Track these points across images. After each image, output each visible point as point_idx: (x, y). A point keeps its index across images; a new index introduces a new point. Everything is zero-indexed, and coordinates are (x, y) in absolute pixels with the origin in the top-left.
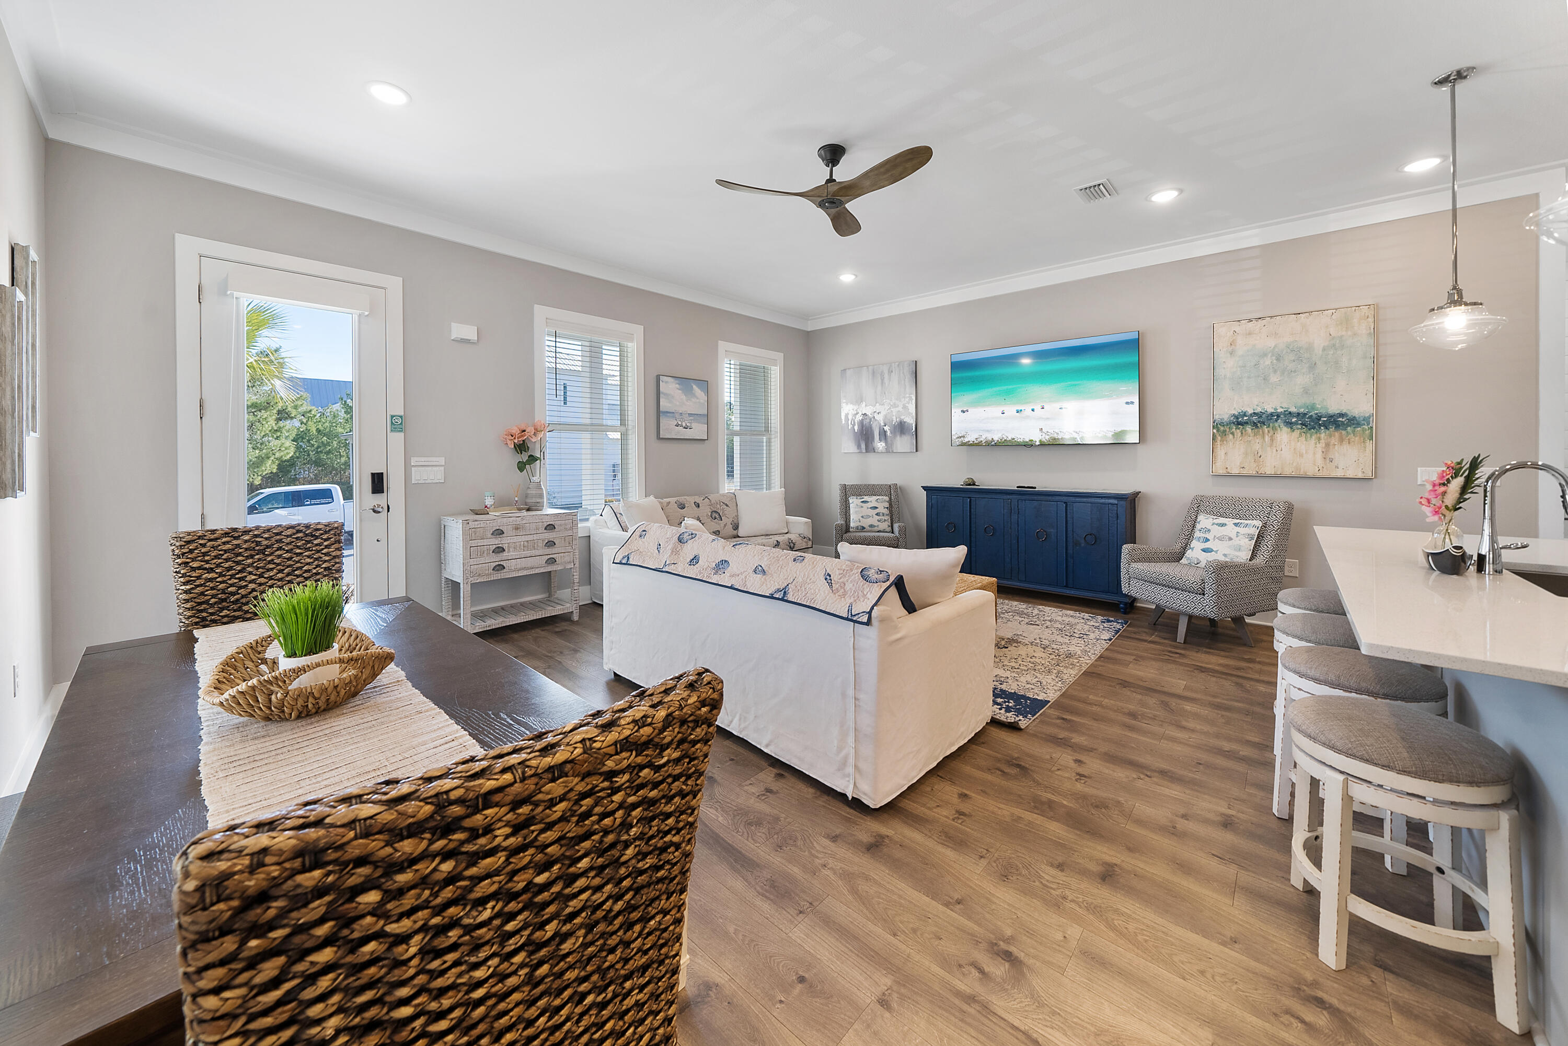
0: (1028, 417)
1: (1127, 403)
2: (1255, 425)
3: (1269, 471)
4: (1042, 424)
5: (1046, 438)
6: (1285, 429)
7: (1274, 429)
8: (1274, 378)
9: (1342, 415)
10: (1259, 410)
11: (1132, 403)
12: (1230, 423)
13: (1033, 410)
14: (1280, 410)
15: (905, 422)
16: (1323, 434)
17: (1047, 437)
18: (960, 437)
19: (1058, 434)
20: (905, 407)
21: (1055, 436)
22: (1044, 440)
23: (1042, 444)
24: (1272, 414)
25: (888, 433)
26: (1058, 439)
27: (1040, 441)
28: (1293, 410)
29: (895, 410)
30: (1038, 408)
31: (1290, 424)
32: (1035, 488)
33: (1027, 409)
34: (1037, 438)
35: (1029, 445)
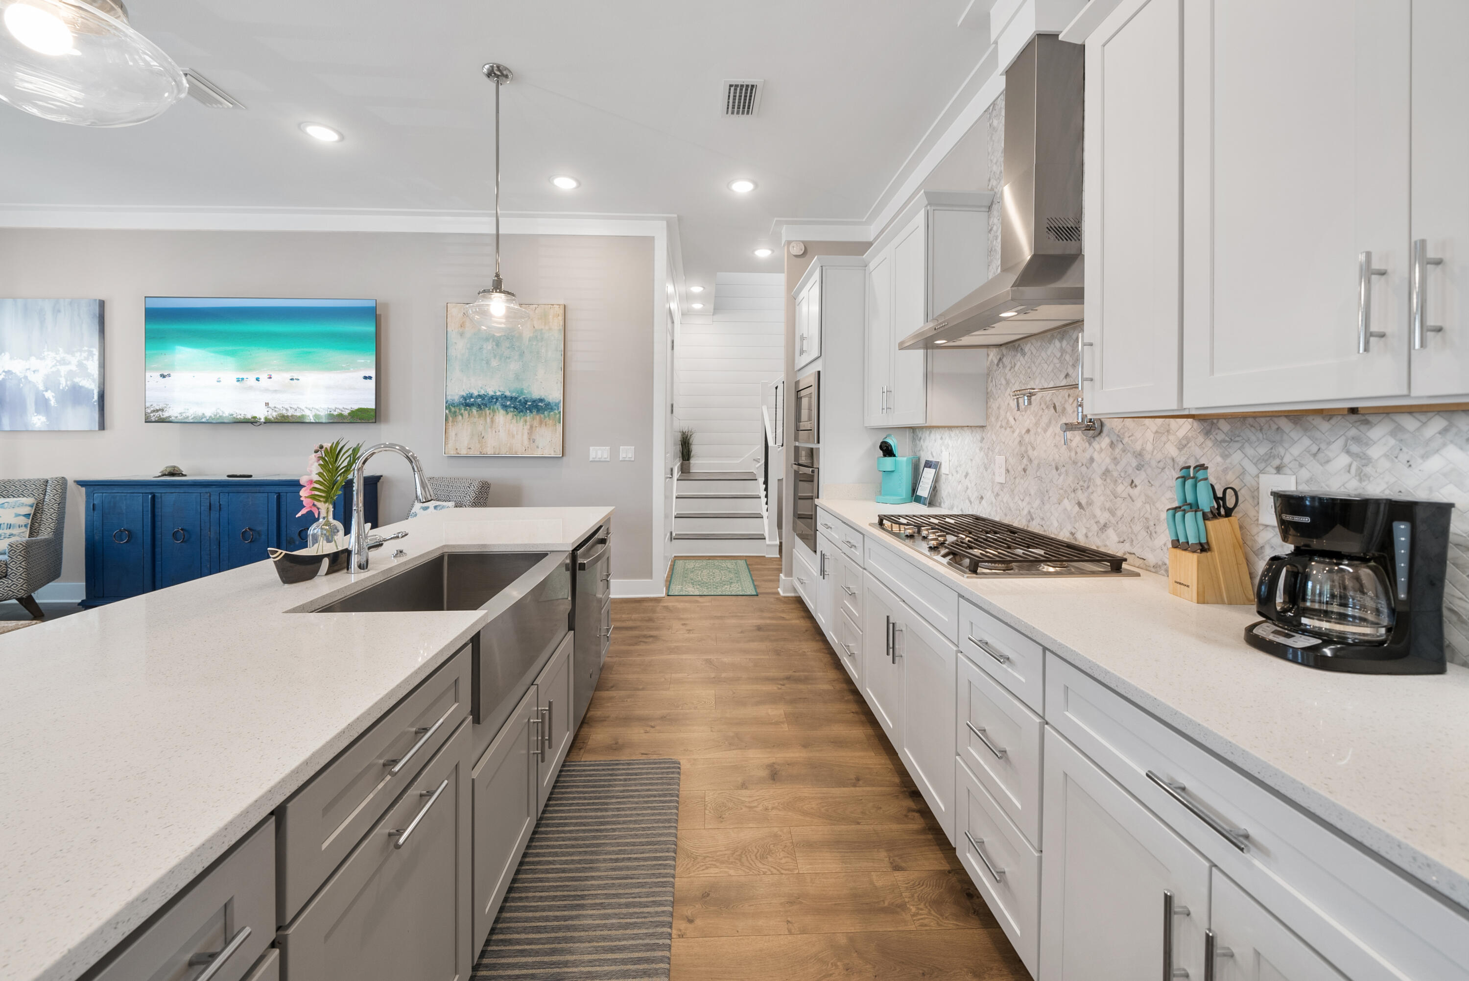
0: (251, 388)
1: (365, 378)
2: (479, 406)
3: (489, 451)
4: (267, 397)
5: (272, 415)
6: (502, 412)
7: (494, 411)
8: (494, 363)
9: (541, 400)
10: (482, 392)
11: (370, 378)
12: (460, 404)
13: (258, 379)
14: (498, 394)
15: (81, 387)
16: (529, 417)
17: (275, 414)
18: (157, 411)
19: (287, 410)
20: (80, 365)
21: (284, 412)
22: (270, 417)
23: (268, 422)
24: (492, 397)
25: (53, 402)
26: (288, 416)
27: (266, 418)
28: (508, 394)
29: (64, 370)
30: (263, 377)
31: (505, 407)
32: (251, 476)
33: (251, 377)
34: (261, 414)
35: (253, 422)
